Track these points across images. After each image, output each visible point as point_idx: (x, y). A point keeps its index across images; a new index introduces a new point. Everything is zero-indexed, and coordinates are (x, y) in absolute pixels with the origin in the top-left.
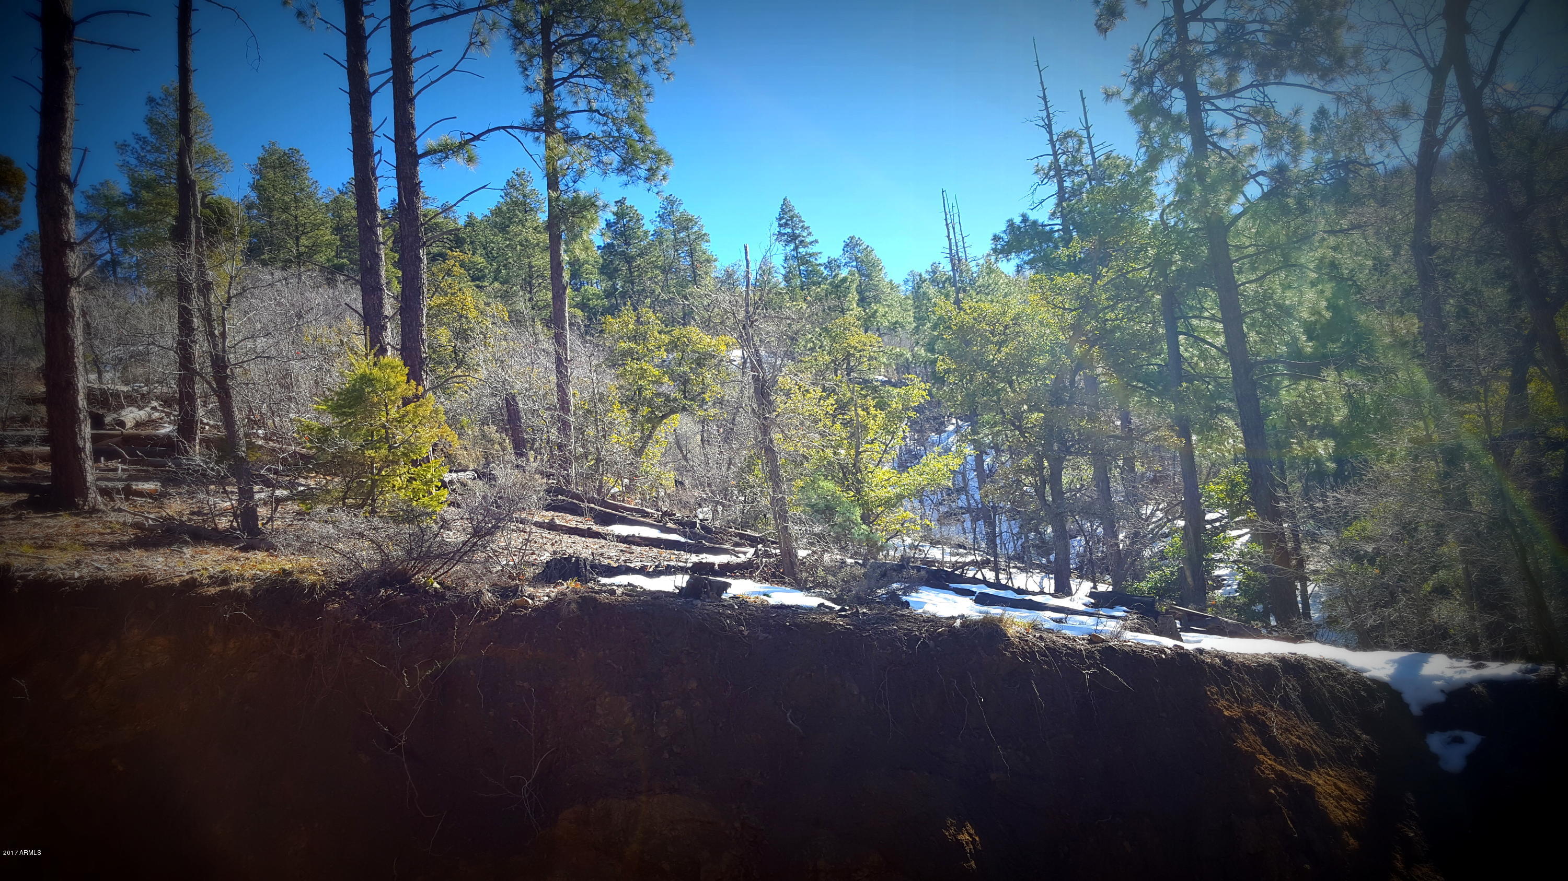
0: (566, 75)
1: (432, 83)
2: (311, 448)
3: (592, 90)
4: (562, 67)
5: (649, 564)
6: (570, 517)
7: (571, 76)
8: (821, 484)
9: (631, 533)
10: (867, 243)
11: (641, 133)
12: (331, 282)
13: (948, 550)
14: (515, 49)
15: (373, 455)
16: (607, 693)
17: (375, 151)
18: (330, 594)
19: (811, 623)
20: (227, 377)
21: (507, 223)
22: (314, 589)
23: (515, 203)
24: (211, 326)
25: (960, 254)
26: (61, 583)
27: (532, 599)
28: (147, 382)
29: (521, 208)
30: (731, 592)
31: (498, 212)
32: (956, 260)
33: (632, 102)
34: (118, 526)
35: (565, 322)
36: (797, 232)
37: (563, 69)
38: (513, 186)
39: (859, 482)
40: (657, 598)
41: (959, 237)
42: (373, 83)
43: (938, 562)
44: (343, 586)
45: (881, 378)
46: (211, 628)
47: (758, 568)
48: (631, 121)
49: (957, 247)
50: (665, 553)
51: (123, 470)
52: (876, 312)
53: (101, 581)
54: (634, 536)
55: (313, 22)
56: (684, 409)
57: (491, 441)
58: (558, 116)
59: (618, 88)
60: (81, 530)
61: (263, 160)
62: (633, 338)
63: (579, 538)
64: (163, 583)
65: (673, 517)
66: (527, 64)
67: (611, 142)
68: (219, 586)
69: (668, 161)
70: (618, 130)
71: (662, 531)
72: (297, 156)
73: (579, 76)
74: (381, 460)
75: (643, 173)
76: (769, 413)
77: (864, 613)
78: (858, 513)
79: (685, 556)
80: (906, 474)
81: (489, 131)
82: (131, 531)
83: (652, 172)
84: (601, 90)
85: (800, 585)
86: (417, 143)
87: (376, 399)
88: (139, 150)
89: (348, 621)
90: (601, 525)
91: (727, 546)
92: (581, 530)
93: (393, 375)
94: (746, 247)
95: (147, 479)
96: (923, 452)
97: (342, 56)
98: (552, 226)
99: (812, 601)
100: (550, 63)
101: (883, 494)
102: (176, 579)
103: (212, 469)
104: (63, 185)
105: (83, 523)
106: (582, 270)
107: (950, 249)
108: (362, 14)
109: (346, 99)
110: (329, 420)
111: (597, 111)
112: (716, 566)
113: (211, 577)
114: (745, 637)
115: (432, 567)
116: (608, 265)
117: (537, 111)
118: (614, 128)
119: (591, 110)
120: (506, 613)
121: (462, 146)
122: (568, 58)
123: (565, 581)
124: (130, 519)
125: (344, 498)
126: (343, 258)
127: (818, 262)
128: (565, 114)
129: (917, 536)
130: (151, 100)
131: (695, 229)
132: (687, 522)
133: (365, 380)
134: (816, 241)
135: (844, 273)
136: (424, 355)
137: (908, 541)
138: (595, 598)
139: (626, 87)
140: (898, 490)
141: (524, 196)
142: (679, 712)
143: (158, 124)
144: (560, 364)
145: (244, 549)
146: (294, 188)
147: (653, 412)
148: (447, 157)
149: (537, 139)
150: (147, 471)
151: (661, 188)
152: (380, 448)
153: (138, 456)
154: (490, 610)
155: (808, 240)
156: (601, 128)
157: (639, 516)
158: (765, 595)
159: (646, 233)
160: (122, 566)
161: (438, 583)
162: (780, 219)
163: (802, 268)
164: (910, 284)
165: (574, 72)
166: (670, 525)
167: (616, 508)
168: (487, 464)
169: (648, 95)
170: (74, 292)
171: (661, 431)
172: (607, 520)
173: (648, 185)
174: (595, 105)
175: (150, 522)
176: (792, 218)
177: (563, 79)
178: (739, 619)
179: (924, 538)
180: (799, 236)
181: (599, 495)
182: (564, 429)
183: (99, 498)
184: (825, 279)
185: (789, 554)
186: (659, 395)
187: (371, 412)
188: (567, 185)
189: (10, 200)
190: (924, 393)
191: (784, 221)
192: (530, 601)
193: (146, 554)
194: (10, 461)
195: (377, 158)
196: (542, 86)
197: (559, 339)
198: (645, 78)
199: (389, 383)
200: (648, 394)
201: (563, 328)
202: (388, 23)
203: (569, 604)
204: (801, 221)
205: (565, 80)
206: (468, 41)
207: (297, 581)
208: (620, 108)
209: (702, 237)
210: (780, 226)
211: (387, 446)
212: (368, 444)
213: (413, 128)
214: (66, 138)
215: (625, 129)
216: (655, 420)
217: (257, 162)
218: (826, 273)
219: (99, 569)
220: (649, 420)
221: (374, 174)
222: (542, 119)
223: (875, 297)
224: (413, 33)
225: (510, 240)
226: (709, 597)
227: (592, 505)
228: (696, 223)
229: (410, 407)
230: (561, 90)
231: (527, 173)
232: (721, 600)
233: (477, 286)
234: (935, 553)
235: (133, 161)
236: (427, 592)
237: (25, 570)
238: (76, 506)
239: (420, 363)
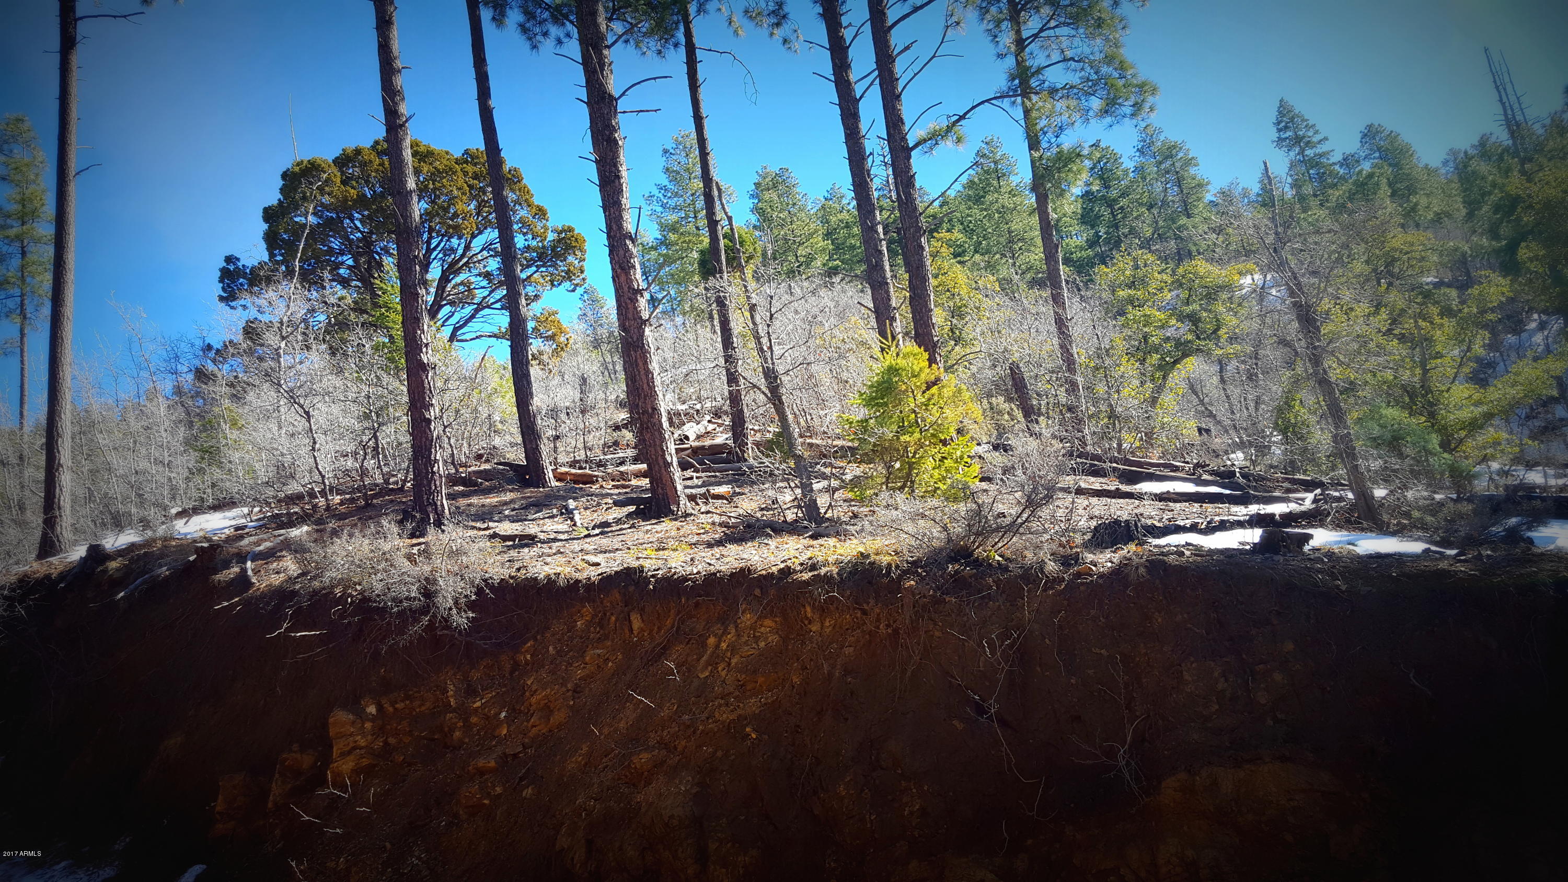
0: (1036, 31)
1: (916, 75)
2: (852, 440)
3: (1063, 39)
4: (1030, 24)
5: (1200, 521)
6: (1092, 479)
7: (1041, 30)
8: (1384, 412)
9: (1165, 490)
10: (1389, 128)
11: (1121, 69)
12: (829, 286)
13: (1551, 472)
14: (983, 19)
15: (908, 440)
16: (1192, 659)
17: (868, 153)
18: (905, 572)
19: (1424, 571)
20: (778, 386)
21: (982, 193)
22: (890, 568)
23: (987, 172)
24: (760, 343)
25: (1518, 118)
26: (685, 579)
27: (1095, 566)
28: (699, 399)
29: (993, 176)
30: (1313, 543)
31: (971, 184)
32: (1514, 127)
33: (1107, 40)
34: (709, 526)
35: (1061, 282)
36: (1301, 133)
37: (1032, 25)
38: (984, 156)
39: (1431, 404)
40: (1231, 556)
41: (1513, 99)
42: (858, 90)
43: (1539, 487)
44: (915, 564)
45: (1429, 280)
46: (808, 609)
47: (1329, 514)
48: (1109, 60)
49: (1512, 110)
50: (1210, 508)
51: (697, 478)
52: (1416, 204)
53: (715, 574)
54: (1168, 492)
55: (796, 45)
56: (1198, 350)
57: (1000, 413)
58: (1033, 75)
59: (1091, 30)
60: (682, 532)
61: (757, 185)
62: (1132, 285)
63: (1109, 500)
64: (764, 572)
65: (1207, 468)
66: (996, 31)
67: (1090, 87)
68: (810, 571)
69: (1154, 91)
70: (1096, 73)
71: (1197, 485)
72: (787, 174)
73: (1050, 28)
74: (915, 443)
75: (1128, 110)
76: (1319, 340)
77: (1488, 556)
78: (1435, 441)
79: (1235, 509)
80: (1492, 389)
81: (974, 108)
82: (719, 530)
83: (1138, 106)
84: (1074, 36)
85: (1382, 529)
86: (908, 137)
87: (904, 387)
88: (662, 197)
89: (924, 596)
90: (1127, 484)
91: (1277, 494)
92: (1109, 491)
93: (916, 362)
94: (1265, 163)
95: (719, 484)
96: (1499, 359)
97: (828, 70)
98: (1037, 186)
99: (1415, 547)
100: (1018, 24)
101: (1465, 414)
102: (774, 568)
103: (778, 469)
104: (628, 242)
105: (682, 527)
106: (1060, 224)
107: (1506, 114)
108: (840, 25)
109: (837, 110)
110: (863, 412)
111: (1072, 59)
112: (1277, 517)
113: (802, 564)
114: (1343, 592)
115: (990, 542)
116: (1088, 213)
117: (1011, 75)
118: (1092, 71)
119: (1065, 60)
120: (1070, 581)
121: (949, 129)
122: (1036, 13)
123: (1125, 545)
124: (717, 519)
125: (887, 483)
126: (835, 260)
127: (1331, 162)
128: (1039, 70)
129: (1506, 459)
130: (666, 151)
131: (1181, 155)
132: (1224, 471)
133: (893, 371)
134: (1326, 139)
135: (1366, 167)
136: (935, 339)
137: (1495, 466)
138: (1164, 561)
139: (1099, 26)
140: (1485, 408)
141: (996, 163)
142: (1278, 677)
143: (674, 171)
144: (1061, 323)
145: (814, 537)
146: (788, 204)
147: (1163, 359)
148: (937, 144)
149: (1014, 103)
150: (715, 476)
151: (1149, 121)
152: (912, 433)
153: (706, 464)
154: (1054, 579)
155: (1315, 139)
156: (1078, 75)
157: (1167, 471)
158: (1349, 544)
159: (1126, 172)
160: (727, 560)
161: (1000, 556)
162: (1279, 123)
163: (1311, 172)
164: (1451, 164)
165: (1044, 26)
166: (1205, 477)
167: (1139, 464)
168: (1000, 436)
169: (1124, 28)
170: (647, 331)
171: (1177, 378)
172: (1133, 478)
173: (1134, 121)
174: (1069, 54)
175: (733, 520)
176: (1292, 119)
177: (1033, 35)
178: (1333, 573)
179: (1517, 460)
180: (1304, 137)
181: (1119, 453)
182: (1074, 390)
183: (688, 504)
184: (1343, 178)
185: (1364, 496)
186: (1168, 339)
187: (900, 400)
188: (1049, 142)
189: (576, 262)
190: (1504, 290)
191: (1283, 124)
192: (1094, 568)
193: (741, 548)
194: (613, 480)
195: (870, 160)
196: (1013, 48)
197: (1057, 299)
198: (1119, 11)
199: (913, 371)
200: (1155, 340)
201: (1061, 288)
202: (868, 27)
203: (1137, 568)
204: (1303, 120)
205: (1035, 36)
206: (943, 23)
207: (874, 563)
208: (1096, 48)
209: (1189, 162)
210: (1279, 130)
211: (918, 430)
212: (902, 430)
213: (903, 123)
214: (624, 201)
215: (1105, 70)
216: (1166, 368)
217: (754, 187)
218: (1342, 171)
219: (710, 564)
220: (1160, 367)
221: (869, 175)
222: (1017, 82)
223: (1408, 188)
224: (892, 32)
225: (985, 210)
226: (1290, 552)
227: (1115, 465)
228: (1181, 148)
229: (934, 390)
230: (1033, 47)
231: (995, 139)
232: (1303, 554)
233: (959, 262)
234: (1535, 477)
235: (659, 209)
236: (990, 565)
237: (655, 570)
238: (672, 512)
239: (933, 347)
